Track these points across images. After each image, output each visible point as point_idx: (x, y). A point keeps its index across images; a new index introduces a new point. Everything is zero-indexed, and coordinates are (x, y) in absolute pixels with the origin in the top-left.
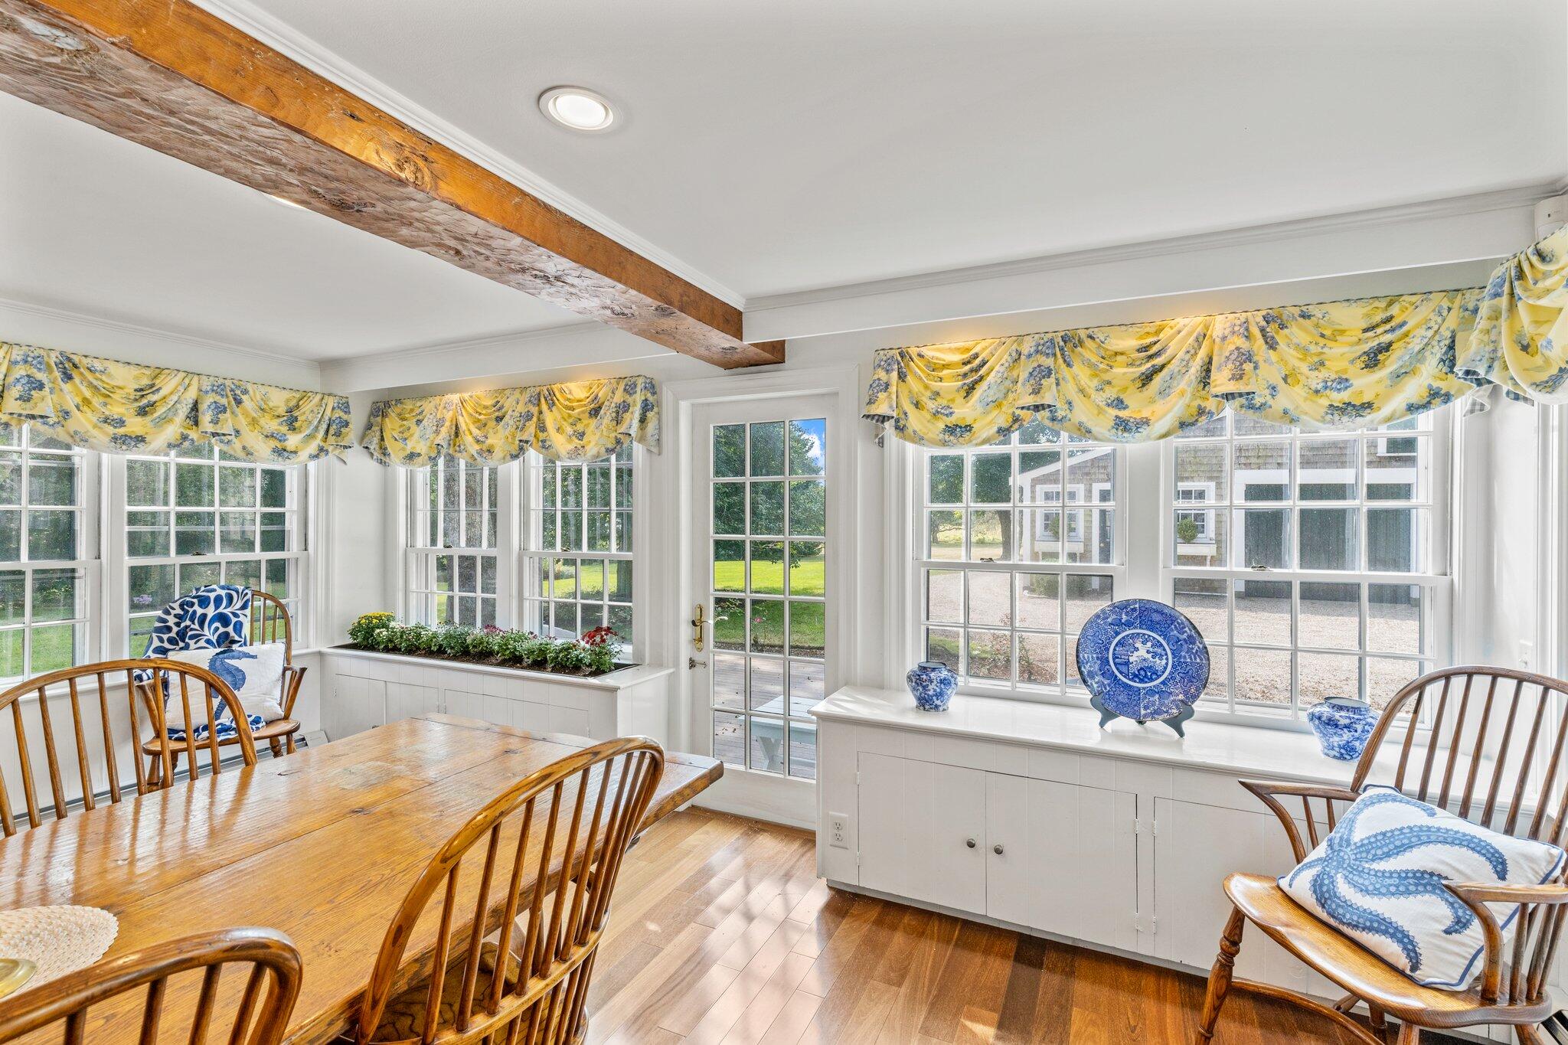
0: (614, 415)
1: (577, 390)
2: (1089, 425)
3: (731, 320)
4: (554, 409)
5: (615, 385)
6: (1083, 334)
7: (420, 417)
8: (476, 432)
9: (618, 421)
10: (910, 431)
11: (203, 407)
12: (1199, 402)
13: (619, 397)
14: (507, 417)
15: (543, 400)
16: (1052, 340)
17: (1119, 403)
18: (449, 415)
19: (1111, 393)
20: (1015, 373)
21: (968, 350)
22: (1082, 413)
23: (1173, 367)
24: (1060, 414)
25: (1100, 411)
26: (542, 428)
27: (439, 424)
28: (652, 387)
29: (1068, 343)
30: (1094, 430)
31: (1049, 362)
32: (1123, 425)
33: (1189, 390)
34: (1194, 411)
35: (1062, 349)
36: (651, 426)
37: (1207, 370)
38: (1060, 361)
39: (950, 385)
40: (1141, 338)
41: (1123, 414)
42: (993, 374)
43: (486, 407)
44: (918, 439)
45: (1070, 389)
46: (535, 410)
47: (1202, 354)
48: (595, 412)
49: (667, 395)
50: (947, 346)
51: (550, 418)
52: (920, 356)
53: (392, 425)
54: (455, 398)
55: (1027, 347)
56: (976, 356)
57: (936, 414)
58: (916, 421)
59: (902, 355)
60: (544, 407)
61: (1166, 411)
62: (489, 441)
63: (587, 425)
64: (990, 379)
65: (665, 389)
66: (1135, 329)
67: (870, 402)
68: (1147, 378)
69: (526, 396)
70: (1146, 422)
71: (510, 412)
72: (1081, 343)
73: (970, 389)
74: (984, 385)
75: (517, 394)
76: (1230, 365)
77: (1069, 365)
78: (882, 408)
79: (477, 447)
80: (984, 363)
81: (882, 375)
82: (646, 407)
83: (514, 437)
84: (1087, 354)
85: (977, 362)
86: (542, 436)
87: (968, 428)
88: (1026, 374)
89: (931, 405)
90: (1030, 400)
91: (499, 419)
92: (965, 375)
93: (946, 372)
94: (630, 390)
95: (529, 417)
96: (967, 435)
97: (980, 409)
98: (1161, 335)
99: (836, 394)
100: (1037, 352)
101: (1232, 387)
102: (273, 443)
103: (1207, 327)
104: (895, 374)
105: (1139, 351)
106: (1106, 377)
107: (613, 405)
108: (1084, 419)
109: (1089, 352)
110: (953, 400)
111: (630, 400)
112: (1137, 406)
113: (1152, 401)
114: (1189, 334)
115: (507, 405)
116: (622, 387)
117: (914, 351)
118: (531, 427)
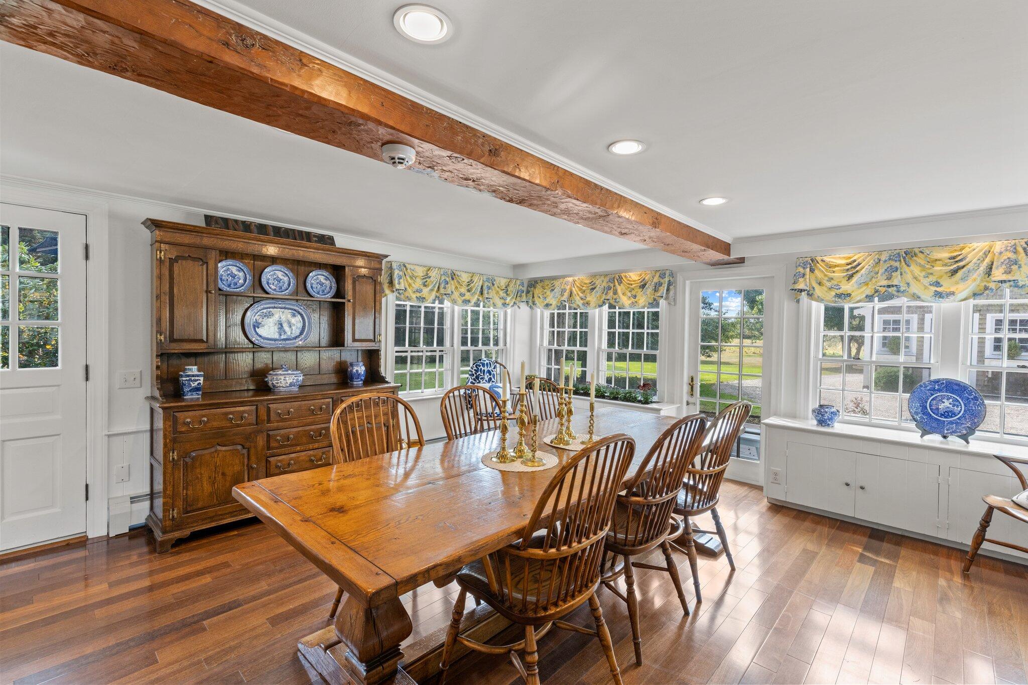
0: (654, 287)
1: (634, 276)
2: (919, 294)
3: (725, 248)
4: (622, 285)
5: (654, 274)
6: (917, 251)
7: (553, 288)
8: (581, 295)
9: (656, 290)
10: (816, 296)
11: (485, 287)
12: (985, 283)
13: (656, 280)
14: (597, 288)
15: (616, 281)
16: (899, 254)
17: (937, 284)
18: (568, 288)
19: (932, 279)
20: (877, 269)
21: (850, 258)
22: (915, 288)
23: (970, 266)
24: (902, 289)
25: (926, 288)
26: (615, 293)
27: (563, 291)
28: (672, 275)
29: (908, 255)
30: (923, 297)
31: (897, 264)
32: (939, 295)
33: (979, 279)
34: (982, 288)
35: (904, 258)
36: (672, 293)
37: (990, 268)
38: (903, 263)
39: (838, 275)
40: (951, 252)
41: (939, 289)
42: (864, 270)
43: (586, 284)
44: (819, 300)
45: (909, 277)
46: (612, 285)
47: (987, 260)
48: (643, 286)
49: (679, 278)
50: (838, 256)
51: (620, 289)
52: (822, 261)
53: (538, 291)
54: (570, 279)
55: (884, 257)
56: (855, 261)
57: (831, 289)
58: (819, 291)
59: (812, 260)
60: (617, 284)
61: (964, 288)
62: (588, 299)
63: (637, 292)
64: (863, 271)
65: (678, 275)
66: (948, 248)
67: (794, 283)
68: (954, 272)
69: (607, 279)
70: (953, 293)
71: (599, 286)
72: (916, 255)
73: (850, 277)
74: (859, 275)
75: (602, 278)
76: (1004, 266)
77: (908, 266)
78: (801, 286)
79: (582, 302)
80: (859, 264)
81: (801, 270)
82: (669, 284)
83: (601, 297)
84: (919, 261)
85: (855, 264)
86: (615, 297)
87: (849, 295)
88: (884, 270)
89: (829, 284)
90: (885, 283)
91: (593, 289)
92: (848, 270)
93: (837, 269)
94: (662, 276)
95: (609, 288)
96: (848, 299)
97: (856, 286)
98: (963, 251)
99: (774, 277)
100: (890, 259)
101: (1004, 277)
102: (503, 301)
103: (991, 247)
104: (808, 269)
105: (950, 259)
106: (930, 271)
107: (653, 283)
108: (916, 291)
109: (921, 259)
110: (840, 282)
111: (662, 281)
112: (947, 285)
113: (957, 283)
114: (981, 251)
115: (597, 283)
116: (658, 275)
117: (819, 259)
118: (611, 293)
